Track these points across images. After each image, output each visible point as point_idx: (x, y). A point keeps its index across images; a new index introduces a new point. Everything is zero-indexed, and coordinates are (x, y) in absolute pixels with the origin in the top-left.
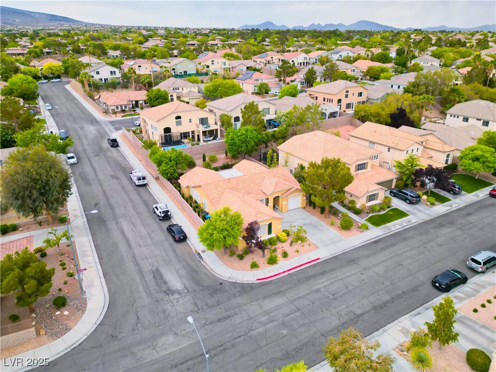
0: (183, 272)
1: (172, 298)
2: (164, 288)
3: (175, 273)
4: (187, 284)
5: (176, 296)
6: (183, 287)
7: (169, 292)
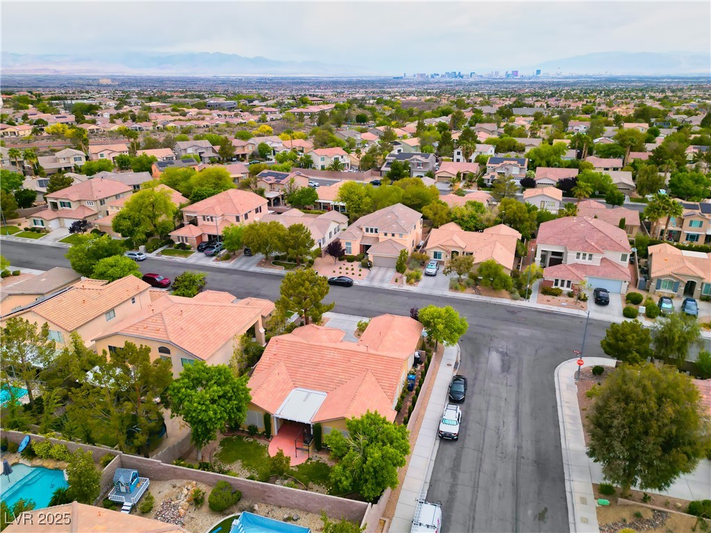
0: (483, 360)
1: (505, 350)
2: (506, 358)
3: (489, 363)
4: (486, 353)
5: (501, 350)
6: (491, 352)
7: (504, 355)
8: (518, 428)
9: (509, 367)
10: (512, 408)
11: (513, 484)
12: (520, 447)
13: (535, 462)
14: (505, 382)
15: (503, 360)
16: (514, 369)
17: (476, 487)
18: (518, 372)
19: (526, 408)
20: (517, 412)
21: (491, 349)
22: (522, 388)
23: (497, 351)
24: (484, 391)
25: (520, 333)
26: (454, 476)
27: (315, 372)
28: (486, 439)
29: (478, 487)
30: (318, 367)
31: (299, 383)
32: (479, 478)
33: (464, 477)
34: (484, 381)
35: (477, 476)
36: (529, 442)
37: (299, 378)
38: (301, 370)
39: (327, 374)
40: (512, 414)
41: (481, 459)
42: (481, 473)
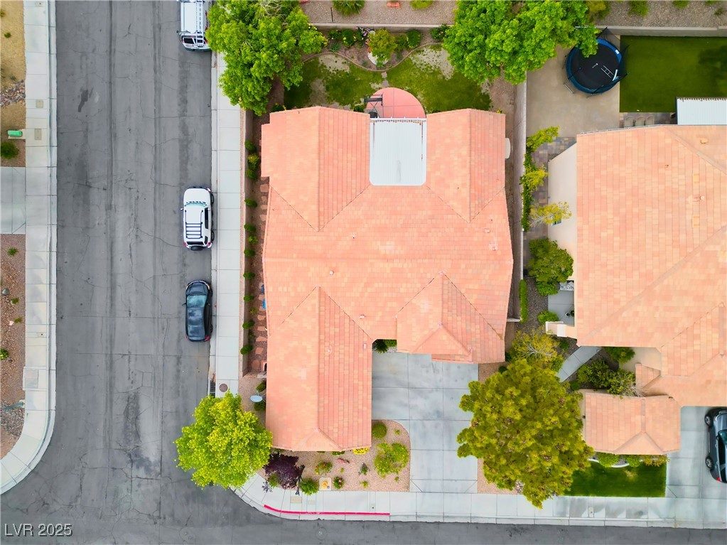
1: (134, 472)
2: (132, 447)
3: (160, 419)
11: (115, 136)
12: (109, 207)
13: (90, 187)
15: (137, 435)
17: (158, 120)
18: (111, 401)
19: (100, 301)
20: (113, 287)
21: (158, 469)
22: (106, 355)
24: (163, 329)
26: (184, 129)
28: (152, 211)
29: (155, 119)
32: (156, 134)
33: (173, 132)
34: (164, 357)
35: (158, 136)
36: (97, 222)
41: (155, 169)
42: (153, 144)
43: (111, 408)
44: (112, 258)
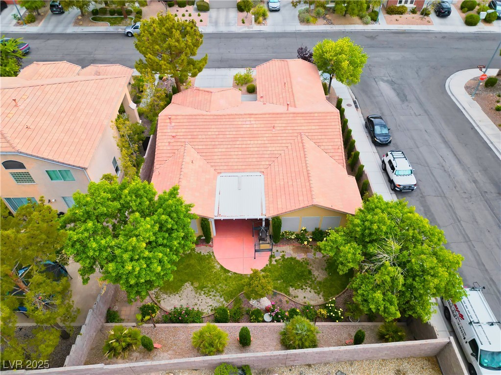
0: (376, 93)
1: (389, 78)
2: (396, 86)
3: (384, 94)
4: (374, 84)
5: (385, 78)
6: (378, 83)
7: (392, 83)
8: (459, 161)
9: (405, 96)
10: (439, 140)
11: (499, 227)
12: (475, 182)
13: (499, 193)
14: (412, 113)
15: (394, 90)
16: (410, 97)
17: (467, 240)
18: (417, 99)
19: (450, 136)
20: (445, 142)
21: (376, 80)
22: (431, 115)
23: (383, 80)
24: (399, 126)
25: (392, 58)
27: (236, 150)
28: (439, 180)
29: (470, 240)
30: (238, 143)
31: (221, 168)
32: (464, 229)
34: (393, 115)
35: (461, 227)
36: (479, 173)
37: (218, 161)
38: (216, 150)
39: (252, 149)
40: (443, 146)
41: (451, 206)
42: (462, 222)
43: (416, 97)
44: (455, 155)
